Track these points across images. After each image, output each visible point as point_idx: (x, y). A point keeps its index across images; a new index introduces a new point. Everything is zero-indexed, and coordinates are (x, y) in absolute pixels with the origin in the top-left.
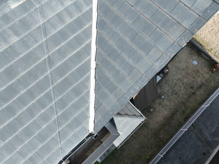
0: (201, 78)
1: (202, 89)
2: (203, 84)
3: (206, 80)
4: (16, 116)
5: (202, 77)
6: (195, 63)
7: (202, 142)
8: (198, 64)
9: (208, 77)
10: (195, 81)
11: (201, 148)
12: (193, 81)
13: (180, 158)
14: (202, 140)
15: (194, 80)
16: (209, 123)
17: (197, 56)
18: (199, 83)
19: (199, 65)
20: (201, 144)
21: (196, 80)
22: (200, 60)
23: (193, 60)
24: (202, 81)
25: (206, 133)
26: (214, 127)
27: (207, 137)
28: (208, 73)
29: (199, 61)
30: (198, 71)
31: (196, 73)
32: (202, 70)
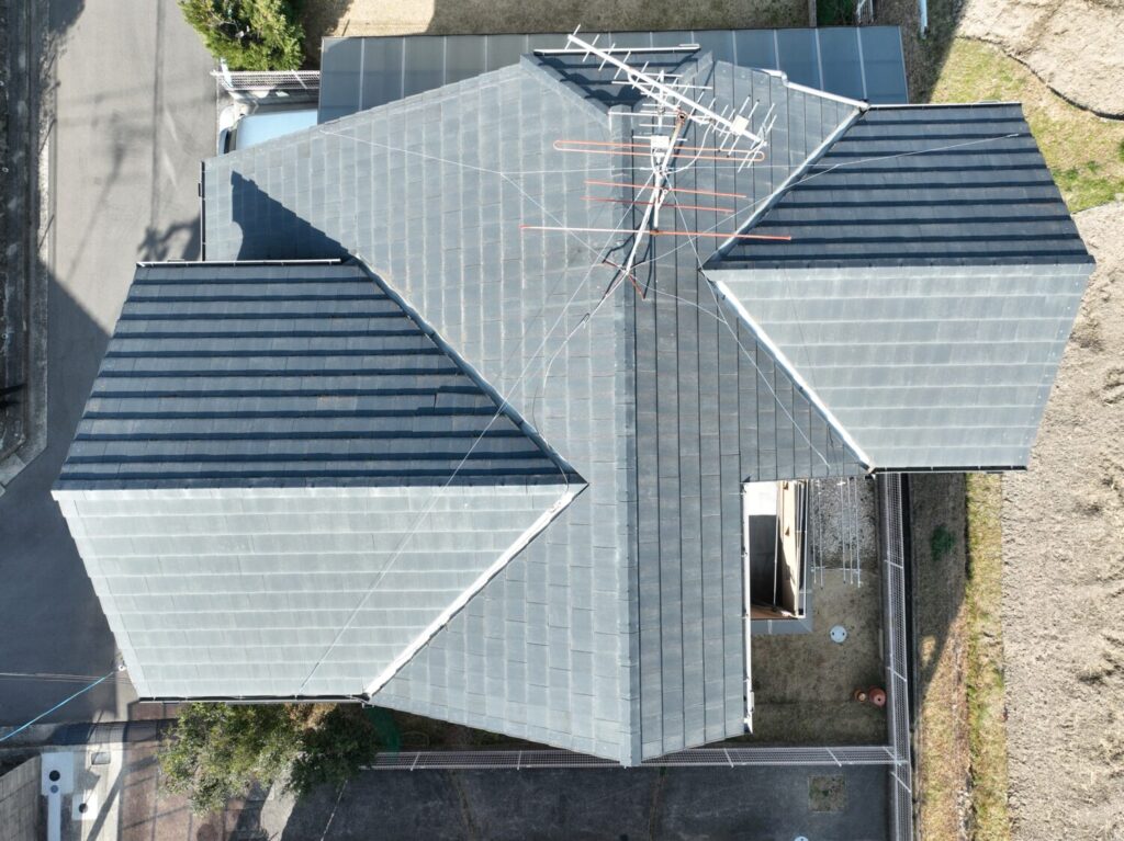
0: (808, 685)
1: (779, 711)
2: (794, 702)
3: (811, 701)
4: (275, 611)
5: (814, 683)
6: (839, 635)
7: (646, 813)
8: (841, 644)
9: (828, 698)
10: (781, 678)
11: (629, 822)
12: (778, 674)
13: (563, 799)
14: (652, 810)
15: (784, 673)
16: (706, 794)
17: (863, 623)
18: (788, 692)
19: (840, 648)
20: (640, 815)
21: (789, 678)
22: (859, 638)
23: (842, 623)
24: (798, 694)
25: (675, 807)
26: (709, 810)
27: (668, 815)
28: (839, 688)
29: (853, 641)
30: (820, 661)
31: (810, 661)
32: (832, 668)
